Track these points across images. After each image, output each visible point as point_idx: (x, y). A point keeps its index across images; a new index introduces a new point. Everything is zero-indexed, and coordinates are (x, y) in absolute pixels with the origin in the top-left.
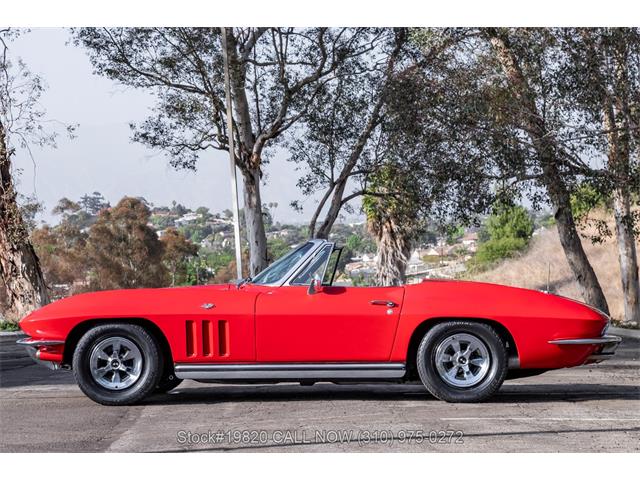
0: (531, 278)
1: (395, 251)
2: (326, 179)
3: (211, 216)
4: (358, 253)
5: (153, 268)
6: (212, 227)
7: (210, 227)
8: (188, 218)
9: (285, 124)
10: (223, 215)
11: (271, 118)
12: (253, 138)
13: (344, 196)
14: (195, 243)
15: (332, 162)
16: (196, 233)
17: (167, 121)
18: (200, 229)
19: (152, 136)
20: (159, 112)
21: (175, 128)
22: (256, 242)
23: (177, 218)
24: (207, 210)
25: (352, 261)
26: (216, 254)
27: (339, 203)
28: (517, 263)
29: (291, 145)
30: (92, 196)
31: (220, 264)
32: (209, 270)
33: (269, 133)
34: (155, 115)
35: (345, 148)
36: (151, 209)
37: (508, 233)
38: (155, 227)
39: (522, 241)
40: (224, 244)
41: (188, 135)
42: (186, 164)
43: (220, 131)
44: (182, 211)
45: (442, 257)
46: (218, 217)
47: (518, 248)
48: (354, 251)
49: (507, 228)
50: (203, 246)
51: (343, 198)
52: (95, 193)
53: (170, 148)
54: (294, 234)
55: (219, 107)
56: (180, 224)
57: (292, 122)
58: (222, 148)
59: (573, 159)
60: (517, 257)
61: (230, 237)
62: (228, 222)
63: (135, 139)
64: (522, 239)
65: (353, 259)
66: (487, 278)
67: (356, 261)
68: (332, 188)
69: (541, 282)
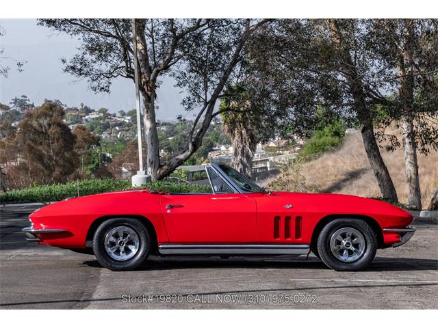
0: (343, 167)
1: (244, 146)
2: (202, 100)
3: (110, 115)
4: (218, 144)
5: (67, 155)
6: (110, 123)
7: (108, 123)
8: (92, 116)
9: (173, 60)
10: (118, 115)
11: (162, 55)
12: (150, 71)
13: (214, 112)
14: (97, 135)
15: (206, 88)
16: (98, 127)
17: (88, 57)
18: (101, 124)
19: (79, 68)
20: (83, 51)
21: (95, 62)
22: (152, 143)
23: (84, 116)
24: (106, 110)
25: (213, 150)
26: (113, 143)
27: (210, 117)
28: (333, 156)
29: (176, 75)
30: (21, 98)
31: (116, 151)
32: (108, 155)
33: (162, 66)
34: (80, 53)
35: (215, 78)
36: (65, 108)
37: (327, 134)
38: (68, 122)
39: (336, 139)
40: (119, 136)
41: (104, 67)
42: (103, 88)
43: (127, 65)
44: (88, 111)
45: (279, 148)
46: (114, 116)
47: (333, 145)
48: (215, 143)
49: (326, 130)
50: (104, 137)
51: (213, 114)
52: (23, 96)
53: (91, 76)
54: (171, 129)
55: (126, 48)
56: (86, 120)
57: (178, 59)
58: (128, 76)
59: (374, 93)
60: (333, 151)
61: (123, 130)
62: (123, 120)
63: (66, 70)
64: (337, 138)
65: (214, 148)
66: (312, 166)
67: (216, 150)
68: (206, 106)
69: (350, 169)
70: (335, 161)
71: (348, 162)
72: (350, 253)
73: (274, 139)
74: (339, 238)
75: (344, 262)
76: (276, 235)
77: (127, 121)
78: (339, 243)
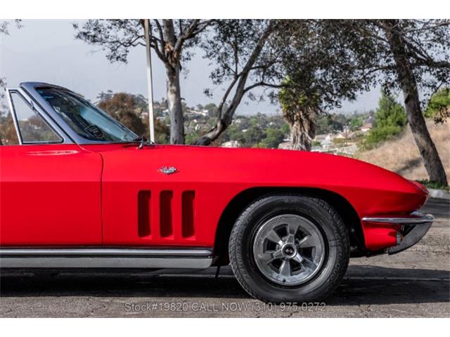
0: (403, 155)
2: (232, 72)
3: (188, 108)
6: (189, 116)
9: (199, 27)
10: (196, 108)
12: (175, 40)
13: (246, 86)
17: (104, 23)
19: (92, 35)
21: (110, 28)
23: (165, 110)
24: (185, 104)
25: (284, 142)
26: (190, 135)
27: (241, 92)
28: (394, 144)
29: (205, 46)
30: (107, 93)
33: (187, 34)
37: (390, 123)
40: (196, 128)
41: (122, 34)
42: (119, 57)
45: (347, 139)
46: (193, 109)
47: (394, 134)
48: (286, 134)
49: (389, 120)
51: (245, 88)
53: (107, 44)
56: (166, 114)
57: (205, 26)
60: (394, 140)
61: (201, 123)
62: (200, 113)
63: (78, 37)
64: (399, 127)
65: (285, 140)
66: (371, 154)
67: (287, 142)
68: (236, 78)
69: (410, 158)
70: (396, 150)
71: (408, 150)
72: (295, 267)
73: (342, 131)
74: (272, 235)
75: (281, 286)
76: (144, 228)
77: (204, 115)
78: (271, 246)
